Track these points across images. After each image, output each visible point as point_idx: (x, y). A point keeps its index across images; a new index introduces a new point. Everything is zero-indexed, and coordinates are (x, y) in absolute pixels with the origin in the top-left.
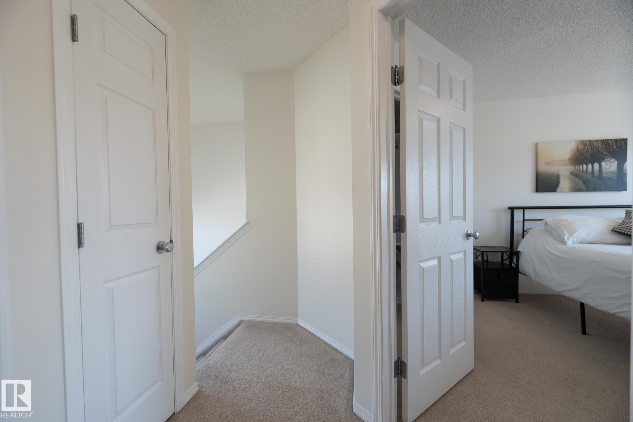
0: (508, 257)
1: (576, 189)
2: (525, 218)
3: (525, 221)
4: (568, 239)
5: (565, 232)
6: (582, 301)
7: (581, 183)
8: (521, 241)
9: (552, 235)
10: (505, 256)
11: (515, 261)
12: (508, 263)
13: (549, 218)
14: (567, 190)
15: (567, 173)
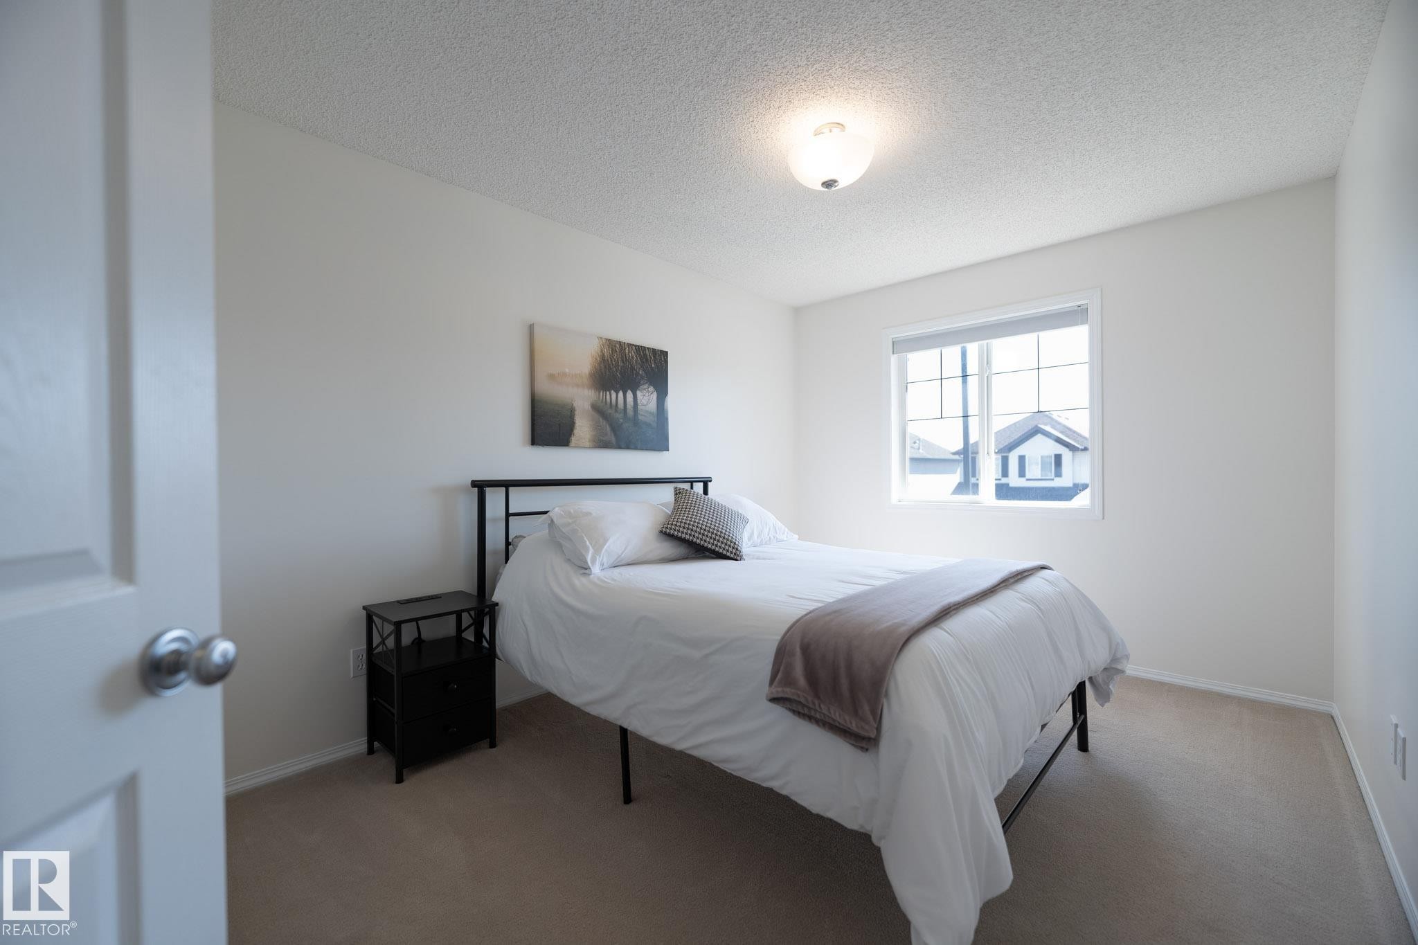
0: (472, 622)
1: (602, 443)
2: (511, 511)
3: (511, 518)
4: (594, 561)
5: (588, 543)
6: (625, 726)
7: (608, 429)
8: (500, 571)
9: (563, 551)
10: (466, 620)
11: (486, 631)
12: (472, 639)
13: (557, 509)
14: (588, 444)
15: (587, 406)
